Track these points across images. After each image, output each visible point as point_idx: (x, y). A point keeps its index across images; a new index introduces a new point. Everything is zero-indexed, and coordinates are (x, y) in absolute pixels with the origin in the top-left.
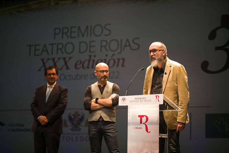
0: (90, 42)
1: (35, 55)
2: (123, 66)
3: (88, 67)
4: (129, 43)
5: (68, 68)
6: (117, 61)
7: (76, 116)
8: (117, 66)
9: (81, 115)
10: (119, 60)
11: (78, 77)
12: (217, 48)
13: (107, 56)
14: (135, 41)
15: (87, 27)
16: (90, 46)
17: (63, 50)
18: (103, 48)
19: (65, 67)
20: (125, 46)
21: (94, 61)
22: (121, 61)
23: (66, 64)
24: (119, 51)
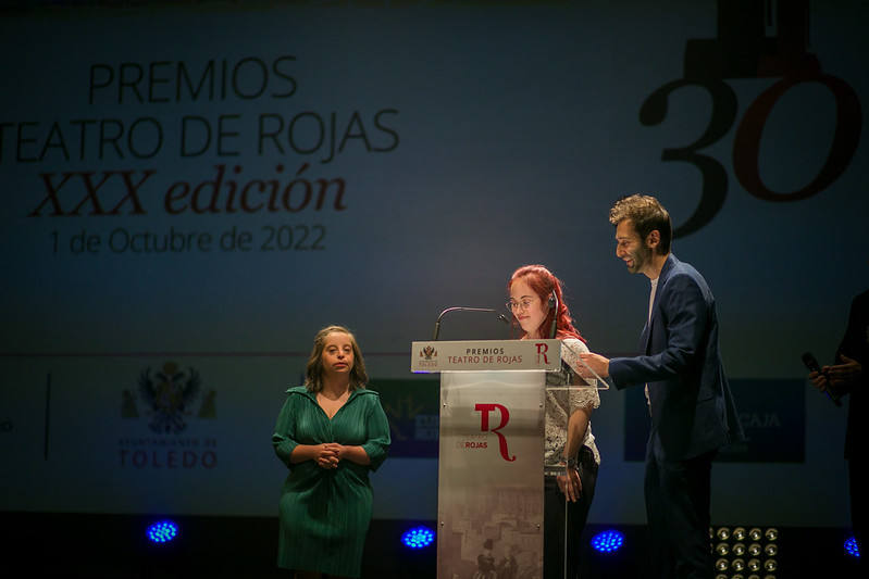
0: (221, 118)
1: (19, 159)
2: (338, 206)
3: (213, 208)
4: (361, 127)
5: (138, 209)
6: (316, 190)
7: (170, 378)
8: (319, 206)
9: (188, 374)
10: (324, 184)
11: (178, 242)
12: (670, 155)
13: (280, 168)
14: (385, 121)
15: (211, 64)
16: (221, 135)
17: (123, 143)
18: (268, 142)
19: (129, 206)
20: (347, 136)
21: (233, 185)
22: (332, 190)
23: (132, 192)
24: (324, 152)
